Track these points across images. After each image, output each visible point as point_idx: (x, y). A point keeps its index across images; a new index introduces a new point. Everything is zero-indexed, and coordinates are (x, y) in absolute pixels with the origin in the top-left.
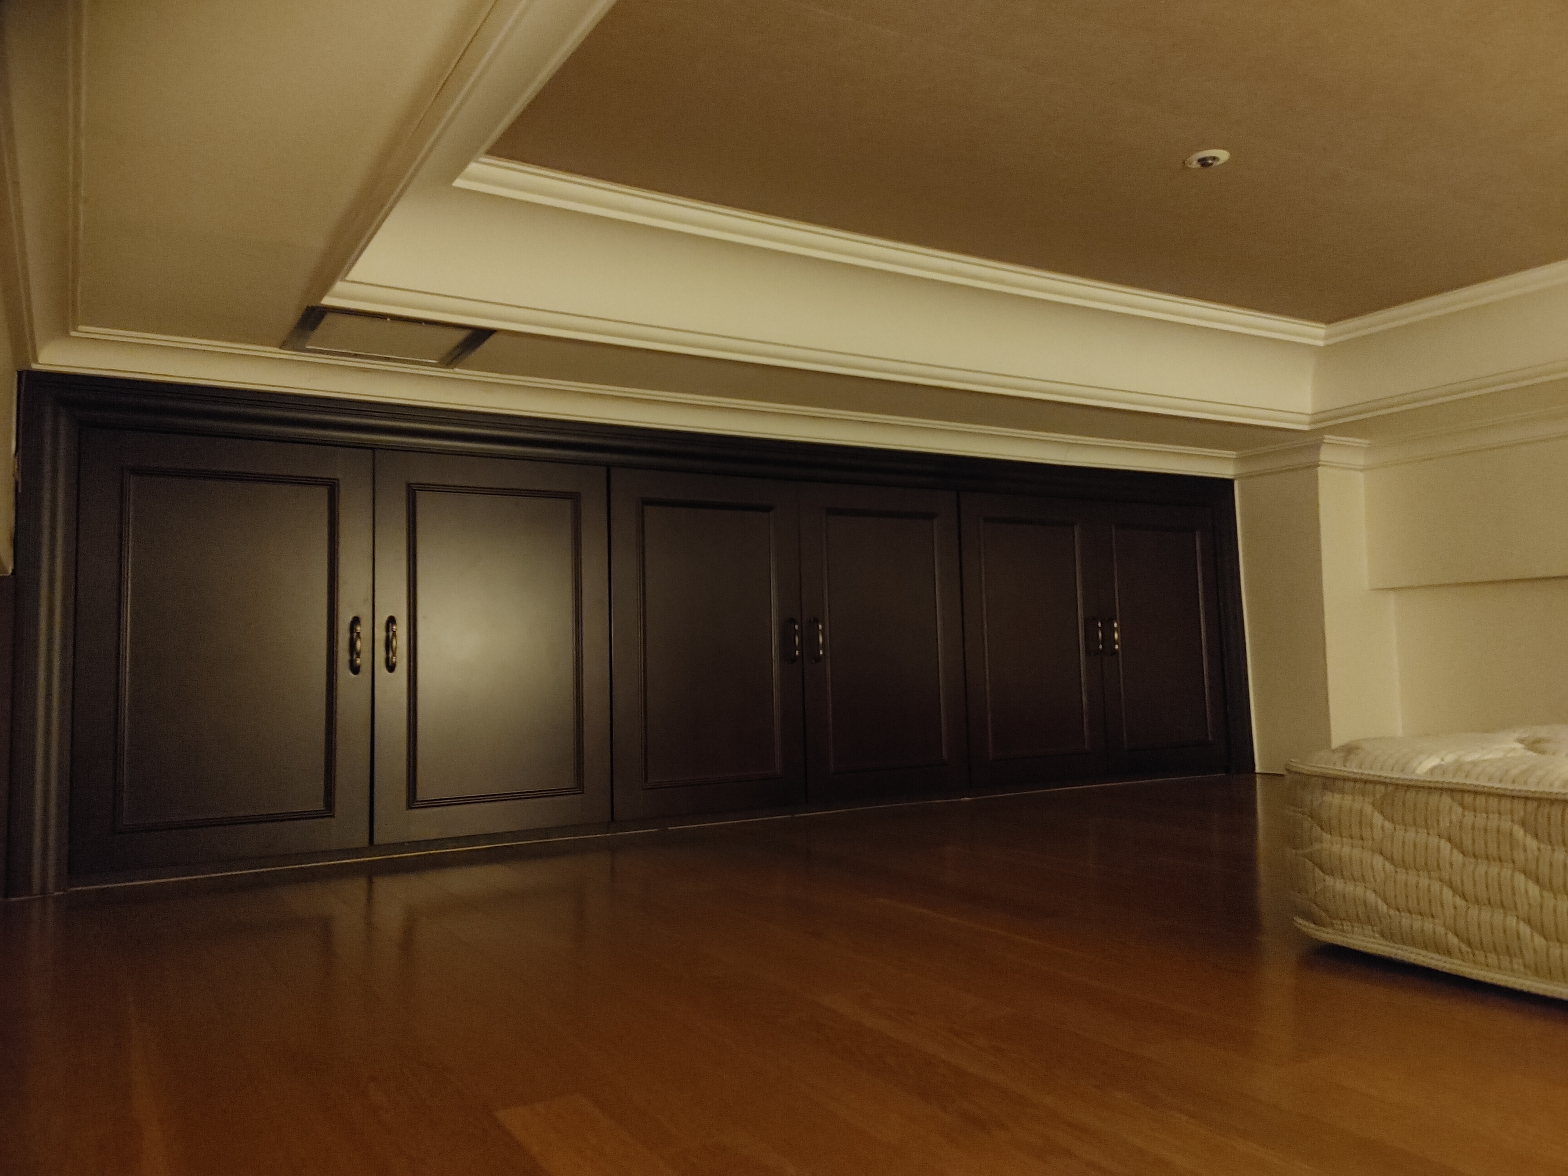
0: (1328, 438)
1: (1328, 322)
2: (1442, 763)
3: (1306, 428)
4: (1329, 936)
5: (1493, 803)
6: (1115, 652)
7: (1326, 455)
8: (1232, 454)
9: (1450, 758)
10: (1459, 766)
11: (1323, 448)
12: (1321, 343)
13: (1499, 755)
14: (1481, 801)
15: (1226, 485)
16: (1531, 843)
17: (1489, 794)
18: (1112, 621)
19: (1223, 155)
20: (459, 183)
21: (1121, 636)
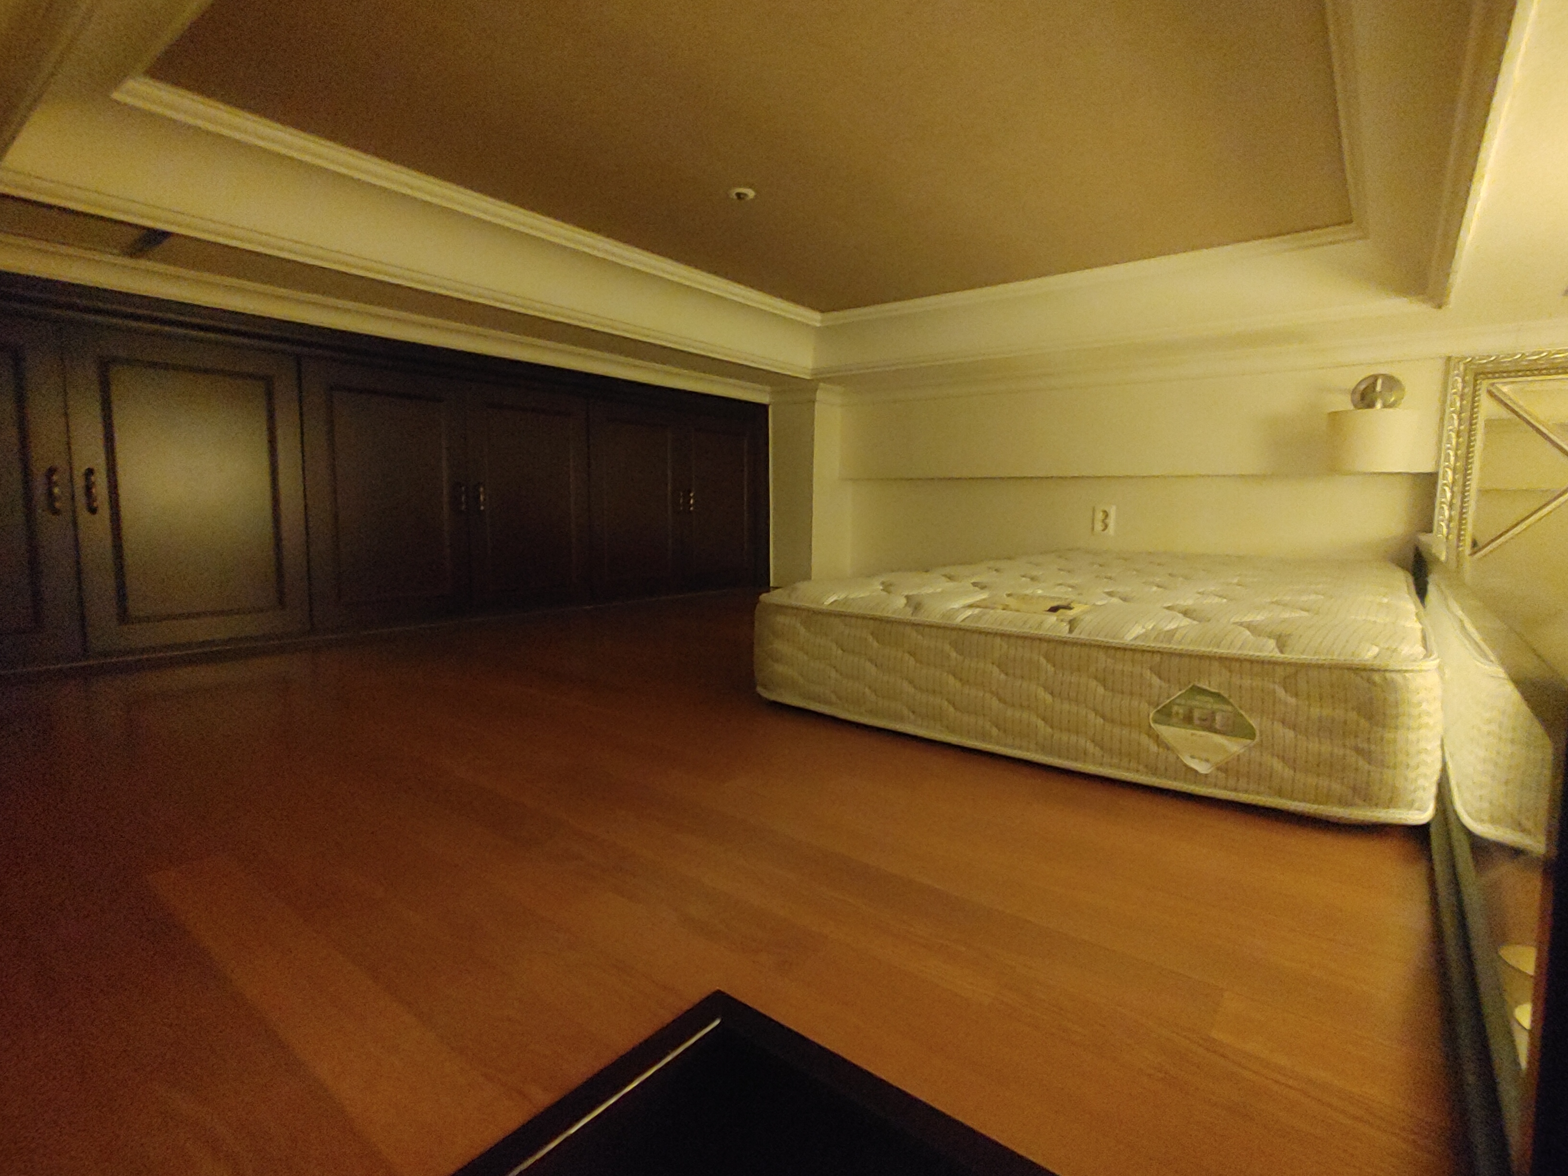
0: (822, 384)
1: (822, 311)
2: (838, 599)
3: (808, 378)
4: (773, 697)
5: (860, 621)
6: (690, 512)
7: (819, 395)
8: (768, 388)
9: (843, 596)
10: (846, 601)
11: (818, 392)
12: (818, 325)
13: (867, 594)
14: (853, 621)
15: (764, 408)
16: (875, 644)
17: (857, 617)
18: (690, 492)
19: (751, 193)
20: (116, 95)
21: (695, 502)
